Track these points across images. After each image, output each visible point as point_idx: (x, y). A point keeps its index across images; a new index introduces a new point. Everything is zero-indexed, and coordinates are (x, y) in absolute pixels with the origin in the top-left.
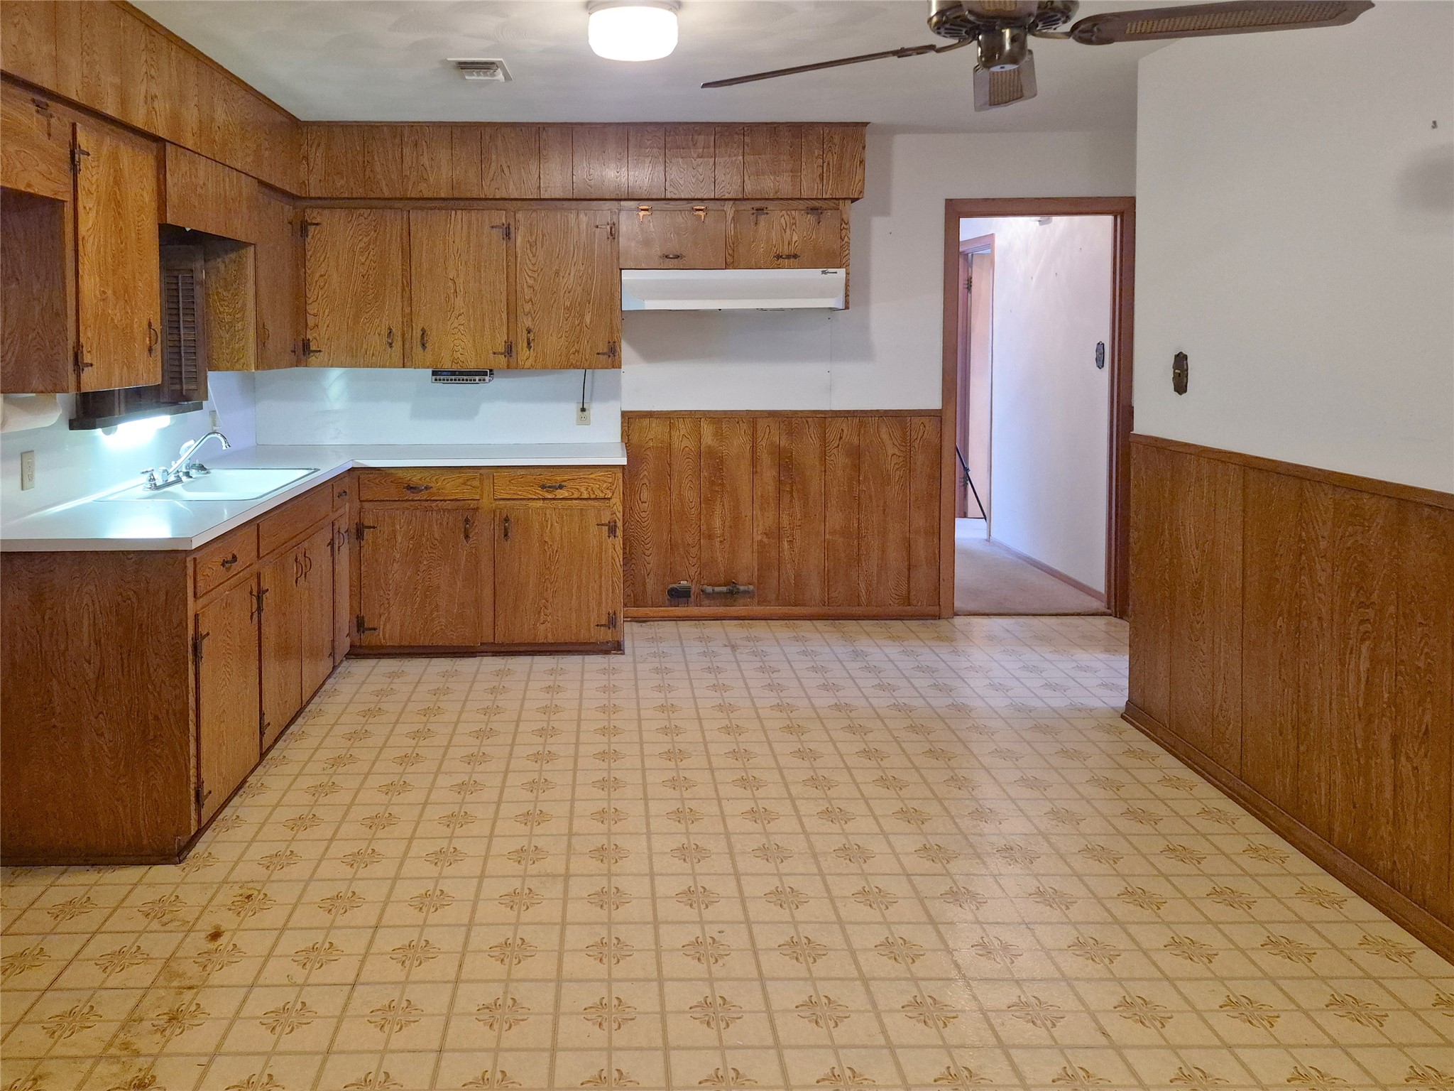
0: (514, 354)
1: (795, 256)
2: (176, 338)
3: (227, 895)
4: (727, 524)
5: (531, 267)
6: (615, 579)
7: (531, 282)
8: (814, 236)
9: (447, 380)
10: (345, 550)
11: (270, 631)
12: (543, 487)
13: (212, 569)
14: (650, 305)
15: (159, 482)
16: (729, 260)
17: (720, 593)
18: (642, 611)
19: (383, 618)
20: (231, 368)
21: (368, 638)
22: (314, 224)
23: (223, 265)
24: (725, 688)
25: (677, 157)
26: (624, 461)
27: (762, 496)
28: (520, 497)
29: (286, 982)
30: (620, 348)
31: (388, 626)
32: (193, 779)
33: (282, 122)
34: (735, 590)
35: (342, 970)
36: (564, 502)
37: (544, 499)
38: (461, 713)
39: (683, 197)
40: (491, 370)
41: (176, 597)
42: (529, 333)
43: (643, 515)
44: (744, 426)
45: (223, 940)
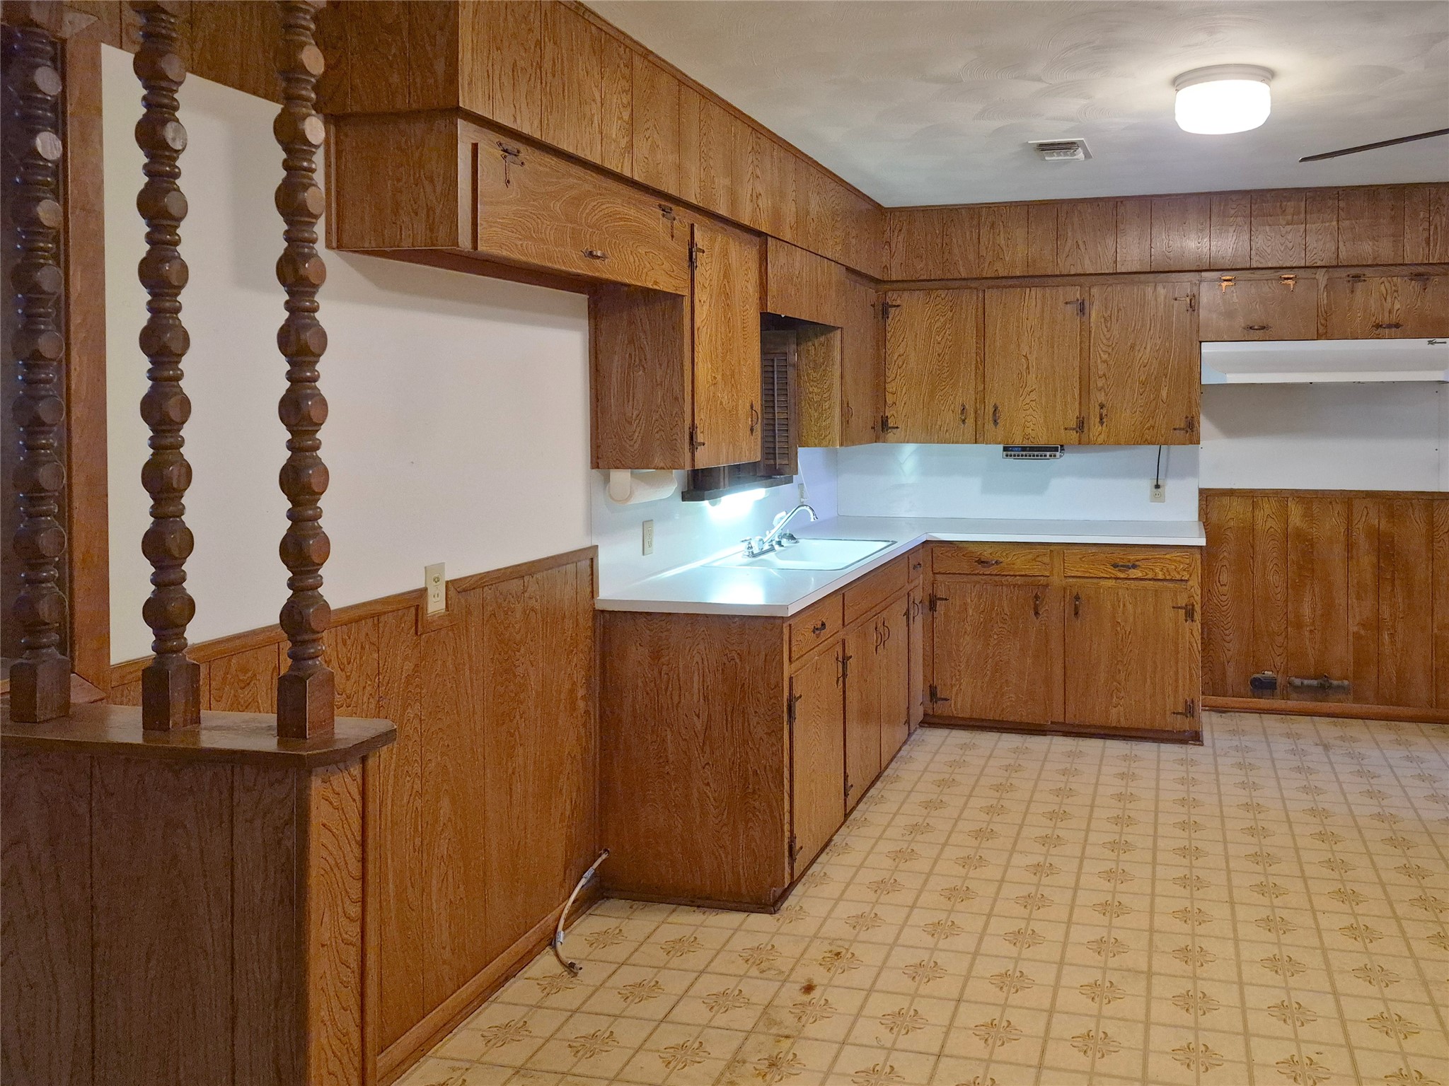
0: (1086, 430)
1: (1397, 326)
2: (770, 416)
3: (818, 950)
4: (1319, 612)
5: (1105, 341)
6: (1193, 665)
7: (1105, 357)
8: (1419, 304)
9: (1018, 456)
10: (919, 619)
11: (852, 696)
12: (1115, 566)
13: (804, 636)
14: (1233, 378)
15: (756, 550)
16: (1321, 330)
17: (1309, 686)
18: (1220, 701)
19: (955, 689)
20: (819, 445)
21: (941, 708)
22: (895, 306)
23: (813, 347)
24: (1318, 791)
25: (1264, 225)
26: (1202, 542)
27: (1358, 583)
28: (1091, 575)
29: (875, 1043)
30: (1199, 423)
31: (959, 699)
32: (787, 834)
33: (867, 210)
34: (1327, 685)
35: (927, 1039)
36: (1137, 583)
37: (1117, 578)
38: (1033, 792)
39: (1270, 265)
40: (1062, 446)
41: (773, 658)
42: (1102, 408)
43: (1224, 598)
44: (1338, 508)
45: (816, 993)
